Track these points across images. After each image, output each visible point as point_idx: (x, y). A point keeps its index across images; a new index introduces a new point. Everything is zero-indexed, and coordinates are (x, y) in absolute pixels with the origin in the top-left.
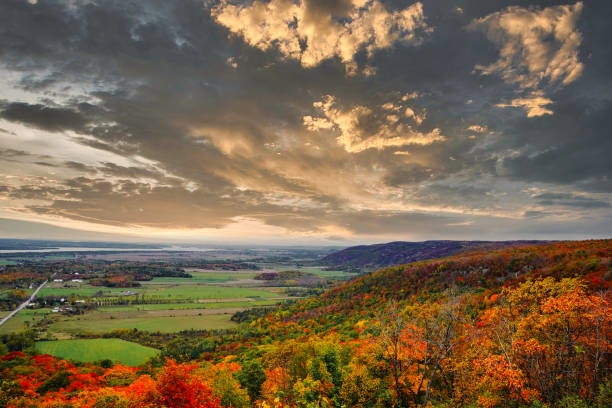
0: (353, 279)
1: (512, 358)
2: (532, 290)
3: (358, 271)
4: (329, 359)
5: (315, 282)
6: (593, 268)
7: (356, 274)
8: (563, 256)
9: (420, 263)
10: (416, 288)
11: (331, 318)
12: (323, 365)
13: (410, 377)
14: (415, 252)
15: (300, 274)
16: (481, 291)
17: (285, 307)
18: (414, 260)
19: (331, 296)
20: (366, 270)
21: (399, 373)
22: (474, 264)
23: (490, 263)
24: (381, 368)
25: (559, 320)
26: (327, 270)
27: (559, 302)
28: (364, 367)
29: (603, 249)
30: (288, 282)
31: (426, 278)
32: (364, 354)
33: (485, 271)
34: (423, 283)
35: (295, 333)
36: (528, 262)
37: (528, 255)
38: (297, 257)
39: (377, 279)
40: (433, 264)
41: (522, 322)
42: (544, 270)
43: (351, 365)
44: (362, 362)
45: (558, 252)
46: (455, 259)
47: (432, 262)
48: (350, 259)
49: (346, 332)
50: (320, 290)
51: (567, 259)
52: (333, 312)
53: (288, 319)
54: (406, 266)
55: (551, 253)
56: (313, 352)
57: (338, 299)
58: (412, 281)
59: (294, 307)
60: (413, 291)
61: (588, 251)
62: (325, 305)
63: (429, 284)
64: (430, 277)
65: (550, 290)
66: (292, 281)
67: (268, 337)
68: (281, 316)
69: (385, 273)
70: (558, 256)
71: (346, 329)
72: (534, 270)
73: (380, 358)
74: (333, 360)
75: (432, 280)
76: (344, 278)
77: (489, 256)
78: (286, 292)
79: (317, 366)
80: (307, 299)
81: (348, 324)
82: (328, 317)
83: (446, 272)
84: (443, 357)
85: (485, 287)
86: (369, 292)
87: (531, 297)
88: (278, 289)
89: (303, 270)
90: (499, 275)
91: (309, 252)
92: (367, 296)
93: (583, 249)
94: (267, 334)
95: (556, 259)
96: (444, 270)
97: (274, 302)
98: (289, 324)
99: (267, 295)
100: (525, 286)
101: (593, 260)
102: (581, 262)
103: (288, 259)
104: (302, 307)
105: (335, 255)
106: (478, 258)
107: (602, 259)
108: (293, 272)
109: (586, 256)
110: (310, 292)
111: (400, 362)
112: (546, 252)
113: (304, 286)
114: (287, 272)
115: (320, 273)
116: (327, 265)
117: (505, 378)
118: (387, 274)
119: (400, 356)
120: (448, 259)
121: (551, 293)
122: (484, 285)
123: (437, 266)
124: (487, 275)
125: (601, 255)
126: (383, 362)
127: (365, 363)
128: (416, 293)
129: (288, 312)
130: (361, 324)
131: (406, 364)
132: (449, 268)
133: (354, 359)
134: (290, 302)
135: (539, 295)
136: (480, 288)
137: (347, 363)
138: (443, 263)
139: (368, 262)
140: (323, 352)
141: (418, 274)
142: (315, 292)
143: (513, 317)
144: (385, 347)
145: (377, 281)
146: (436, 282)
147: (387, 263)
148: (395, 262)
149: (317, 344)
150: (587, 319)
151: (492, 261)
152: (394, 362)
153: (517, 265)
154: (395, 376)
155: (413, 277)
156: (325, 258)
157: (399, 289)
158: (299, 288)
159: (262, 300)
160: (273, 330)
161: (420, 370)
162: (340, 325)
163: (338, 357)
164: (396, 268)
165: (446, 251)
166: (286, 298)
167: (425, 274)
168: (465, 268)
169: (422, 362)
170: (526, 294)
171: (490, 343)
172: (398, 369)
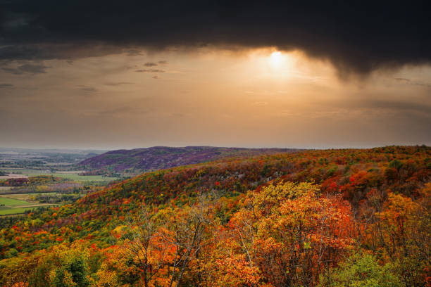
0: (112, 183)
1: (252, 256)
2: (273, 193)
3: (119, 176)
4: (76, 269)
5: (71, 187)
6: (332, 174)
7: (115, 179)
8: (309, 163)
9: (180, 168)
10: (175, 192)
11: (87, 224)
12: (68, 275)
13: (159, 280)
14: (176, 157)
15: (54, 179)
16: (235, 195)
17: (35, 215)
18: (174, 165)
19: (88, 201)
20: (126, 175)
21: (148, 277)
22: (230, 170)
23: (246, 169)
24: (131, 273)
25: (293, 220)
26: (84, 175)
27: (294, 204)
28: (114, 273)
29: (340, 158)
30: (39, 188)
31: (185, 182)
32: (113, 261)
33: (240, 176)
34: (182, 187)
35: (47, 242)
36: (279, 168)
37: (279, 161)
38: (50, 161)
39: (137, 184)
40: (193, 169)
41: (263, 223)
42: (292, 175)
43: (99, 272)
44: (111, 268)
45: (305, 160)
46: (215, 165)
47: (192, 167)
48: (109, 163)
49: (103, 238)
50: (75, 195)
51: (311, 166)
52: (90, 218)
53: (38, 228)
54: (167, 171)
55: (299, 161)
56: (57, 262)
57: (95, 205)
58: (172, 186)
59: (45, 214)
60: (173, 195)
61: (329, 159)
62: (82, 211)
63: (188, 189)
64: (189, 181)
65: (288, 194)
66: (45, 187)
67: (12, 250)
68: (30, 224)
69: (145, 177)
70: (304, 164)
71: (103, 235)
72: (283, 176)
73: (130, 263)
74: (80, 269)
75: (191, 184)
76: (102, 184)
77: (245, 162)
78: (36, 199)
79: (61, 277)
80: (61, 205)
81: (105, 230)
82: (84, 223)
83: (205, 177)
84: (191, 258)
85: (241, 191)
86: (129, 197)
87: (272, 199)
88: (28, 196)
89: (57, 174)
90: (253, 180)
91: (64, 155)
92: (126, 201)
93: (325, 157)
94: (12, 246)
95: (303, 165)
96: (203, 175)
97: (24, 210)
98: (39, 234)
99: (13, 202)
100: (268, 190)
101: (332, 167)
102: (323, 168)
103: (39, 162)
104: (55, 214)
105: (93, 159)
106: (235, 163)
107: (339, 166)
108: (45, 177)
109: (327, 164)
110: (65, 198)
111: (151, 266)
112: (295, 159)
113: (58, 192)
114: (39, 177)
115: (76, 178)
116: (84, 169)
117: (244, 274)
118: (147, 179)
119: (150, 260)
120: (207, 165)
121: (289, 196)
122: (239, 189)
123: (196, 171)
124: (242, 181)
125: (339, 162)
126: (133, 267)
127: (115, 269)
128: (175, 197)
129: (38, 220)
130: (118, 229)
131: (155, 267)
132: (208, 173)
133: (104, 265)
134: (42, 210)
135: (279, 198)
136: (234, 192)
137: (95, 271)
138: (202, 168)
139: (129, 166)
140: (69, 261)
141: (177, 179)
142: (71, 198)
143: (256, 219)
144: (136, 252)
145: (137, 186)
146: (195, 186)
147: (147, 167)
148: (156, 166)
149: (62, 253)
150: (316, 218)
151: (247, 167)
152: (145, 267)
153: (269, 171)
154: (145, 280)
155: (173, 181)
156: (82, 163)
157: (159, 194)
158: (53, 194)
159: (7, 208)
160: (20, 242)
161: (170, 272)
162: (97, 232)
163: (85, 265)
164: (157, 172)
165: (206, 157)
166: (38, 205)
167: (184, 179)
168: (223, 174)
169: (172, 265)
170: (268, 197)
171: (235, 244)
172: (148, 273)
